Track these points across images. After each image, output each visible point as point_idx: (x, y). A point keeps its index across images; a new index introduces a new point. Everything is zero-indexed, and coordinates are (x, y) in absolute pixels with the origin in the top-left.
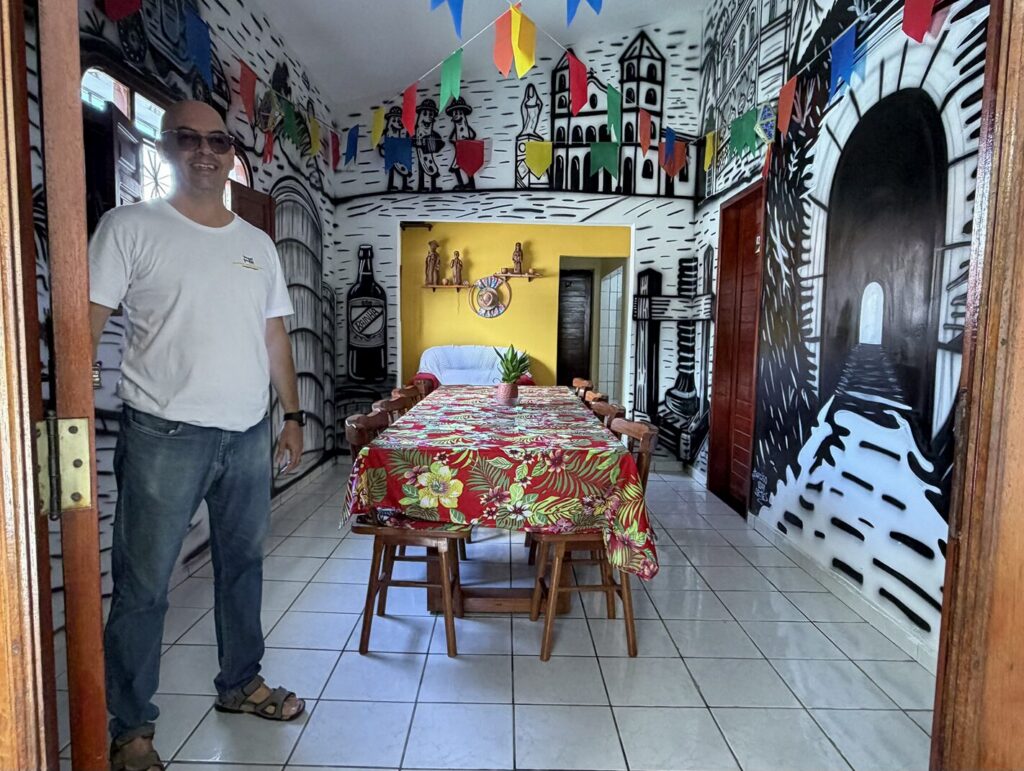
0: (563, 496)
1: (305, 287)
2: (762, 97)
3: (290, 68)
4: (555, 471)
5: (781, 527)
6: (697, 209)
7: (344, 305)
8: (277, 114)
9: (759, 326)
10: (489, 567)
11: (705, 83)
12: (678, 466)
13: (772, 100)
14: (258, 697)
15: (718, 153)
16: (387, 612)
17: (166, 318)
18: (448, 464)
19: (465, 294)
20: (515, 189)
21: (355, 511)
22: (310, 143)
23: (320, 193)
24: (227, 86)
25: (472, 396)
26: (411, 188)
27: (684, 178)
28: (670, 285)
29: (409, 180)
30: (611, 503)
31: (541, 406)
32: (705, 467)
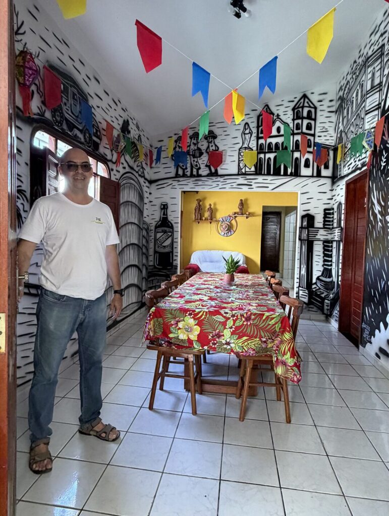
0: (251, 337)
1: (134, 223)
2: (367, 126)
3: (130, 121)
4: (247, 324)
5: (377, 355)
6: (333, 183)
7: (153, 231)
8: (123, 144)
9: (366, 246)
10: (217, 368)
11: (338, 119)
12: (323, 317)
13: (372, 128)
14: (98, 428)
15: (345, 154)
16: (164, 389)
17: (60, 247)
18: (193, 317)
19: (214, 225)
20: (238, 175)
21: (147, 339)
22: (139, 155)
23: (143, 178)
24: (100, 132)
25: (212, 279)
26: (187, 175)
27: (327, 167)
28: (319, 222)
29: (186, 171)
30: (276, 342)
31: (246, 286)
32: (337, 319)
